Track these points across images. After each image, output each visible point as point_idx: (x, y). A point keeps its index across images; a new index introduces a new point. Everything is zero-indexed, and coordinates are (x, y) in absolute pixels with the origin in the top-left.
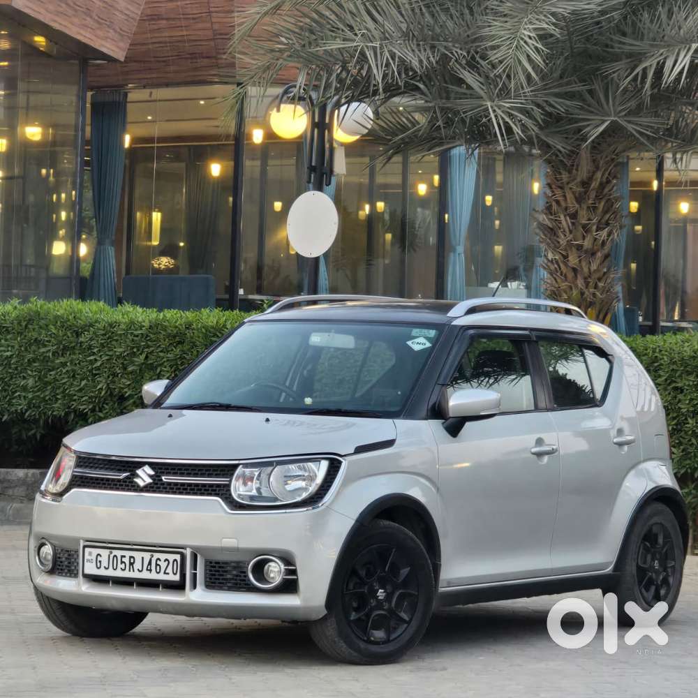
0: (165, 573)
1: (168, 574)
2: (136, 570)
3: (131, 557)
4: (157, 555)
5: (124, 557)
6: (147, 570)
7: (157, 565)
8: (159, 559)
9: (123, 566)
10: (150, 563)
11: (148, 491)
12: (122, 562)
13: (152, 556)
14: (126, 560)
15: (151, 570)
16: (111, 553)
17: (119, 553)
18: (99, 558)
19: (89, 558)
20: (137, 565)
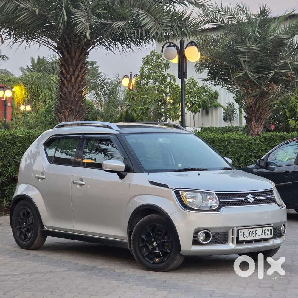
0: (267, 235)
1: (269, 235)
2: (258, 236)
3: (256, 231)
4: (264, 229)
5: (254, 231)
6: (262, 235)
7: (265, 232)
8: (265, 230)
9: (253, 235)
10: (262, 232)
11: (254, 204)
12: (253, 233)
13: (263, 229)
14: (254, 232)
15: (263, 235)
16: (248, 230)
17: (251, 230)
18: (244, 233)
19: (241, 234)
20: (258, 234)
